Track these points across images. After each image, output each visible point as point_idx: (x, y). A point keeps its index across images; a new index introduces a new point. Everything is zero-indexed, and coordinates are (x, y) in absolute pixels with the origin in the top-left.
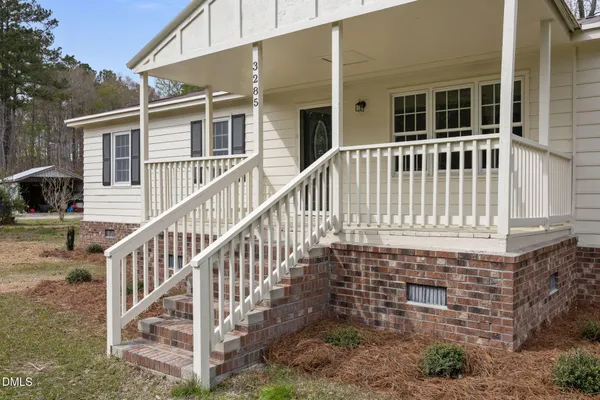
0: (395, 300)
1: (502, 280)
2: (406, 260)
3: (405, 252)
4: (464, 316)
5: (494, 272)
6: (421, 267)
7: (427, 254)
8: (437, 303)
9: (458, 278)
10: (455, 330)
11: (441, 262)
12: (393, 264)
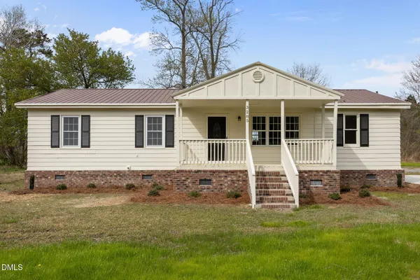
0: (307, 186)
1: (337, 176)
2: (310, 173)
3: (310, 171)
4: (327, 187)
5: (335, 175)
6: (315, 175)
7: (317, 171)
8: (319, 185)
9: (326, 177)
10: (325, 191)
11: (321, 173)
12: (306, 175)
